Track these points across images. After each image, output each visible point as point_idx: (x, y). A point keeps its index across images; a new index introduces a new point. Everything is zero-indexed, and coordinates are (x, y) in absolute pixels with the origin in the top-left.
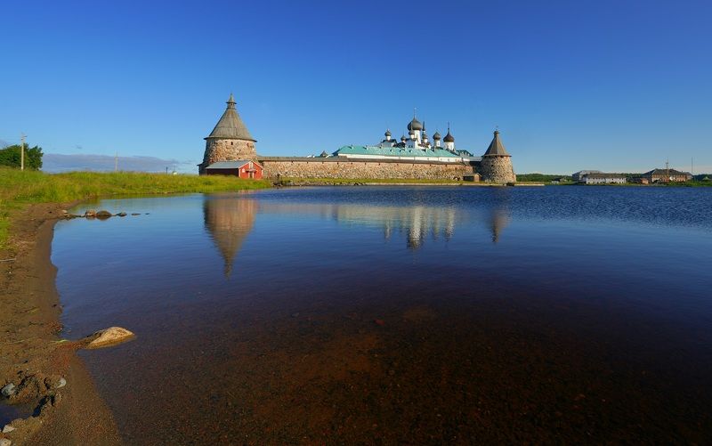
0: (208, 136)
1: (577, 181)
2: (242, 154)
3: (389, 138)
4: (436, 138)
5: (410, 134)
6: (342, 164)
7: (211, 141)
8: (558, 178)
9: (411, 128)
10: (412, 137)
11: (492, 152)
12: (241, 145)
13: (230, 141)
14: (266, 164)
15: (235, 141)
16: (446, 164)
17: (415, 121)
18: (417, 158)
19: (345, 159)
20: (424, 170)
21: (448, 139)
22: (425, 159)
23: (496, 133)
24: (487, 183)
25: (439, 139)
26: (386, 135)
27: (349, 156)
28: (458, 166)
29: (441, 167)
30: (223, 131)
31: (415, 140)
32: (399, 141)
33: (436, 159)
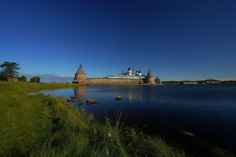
2: (83, 78)
3: (123, 72)
4: (137, 72)
5: (128, 71)
6: (108, 80)
7: (76, 74)
8: (176, 82)
9: (129, 69)
10: (129, 72)
11: (148, 76)
12: (83, 75)
14: (89, 80)
15: (81, 75)
16: (135, 79)
17: (130, 68)
18: (128, 78)
19: (109, 78)
20: (129, 81)
21: (139, 72)
22: (130, 78)
23: (149, 71)
26: (122, 71)
27: (110, 78)
28: (139, 80)
29: (134, 80)
30: (79, 72)
31: (130, 72)
32: (126, 73)
33: (133, 78)
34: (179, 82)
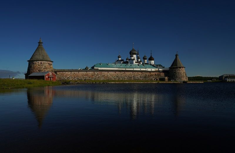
0: (29, 60)
1: (221, 80)
2: (46, 68)
3: (120, 59)
4: (144, 59)
5: (131, 57)
6: (96, 73)
7: (31, 62)
8: (211, 79)
9: (132, 54)
10: (132, 58)
11: (175, 65)
12: (46, 64)
13: (40, 62)
14: (58, 73)
15: (42, 62)
16: (150, 72)
17: (133, 50)
18: (135, 69)
19: (97, 70)
20: (138, 76)
21: (151, 59)
22: (139, 69)
23: (176, 55)
24: (172, 82)
25: (146, 59)
26: (119, 57)
27: (100, 69)
28: (156, 73)
29: (147, 74)
30: (37, 57)
31: (134, 59)
32: (125, 60)
33: (145, 69)
34: (216, 78)
